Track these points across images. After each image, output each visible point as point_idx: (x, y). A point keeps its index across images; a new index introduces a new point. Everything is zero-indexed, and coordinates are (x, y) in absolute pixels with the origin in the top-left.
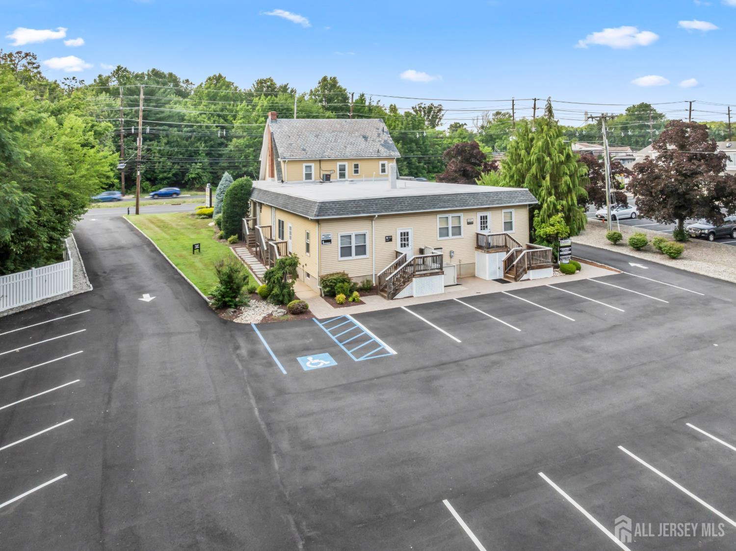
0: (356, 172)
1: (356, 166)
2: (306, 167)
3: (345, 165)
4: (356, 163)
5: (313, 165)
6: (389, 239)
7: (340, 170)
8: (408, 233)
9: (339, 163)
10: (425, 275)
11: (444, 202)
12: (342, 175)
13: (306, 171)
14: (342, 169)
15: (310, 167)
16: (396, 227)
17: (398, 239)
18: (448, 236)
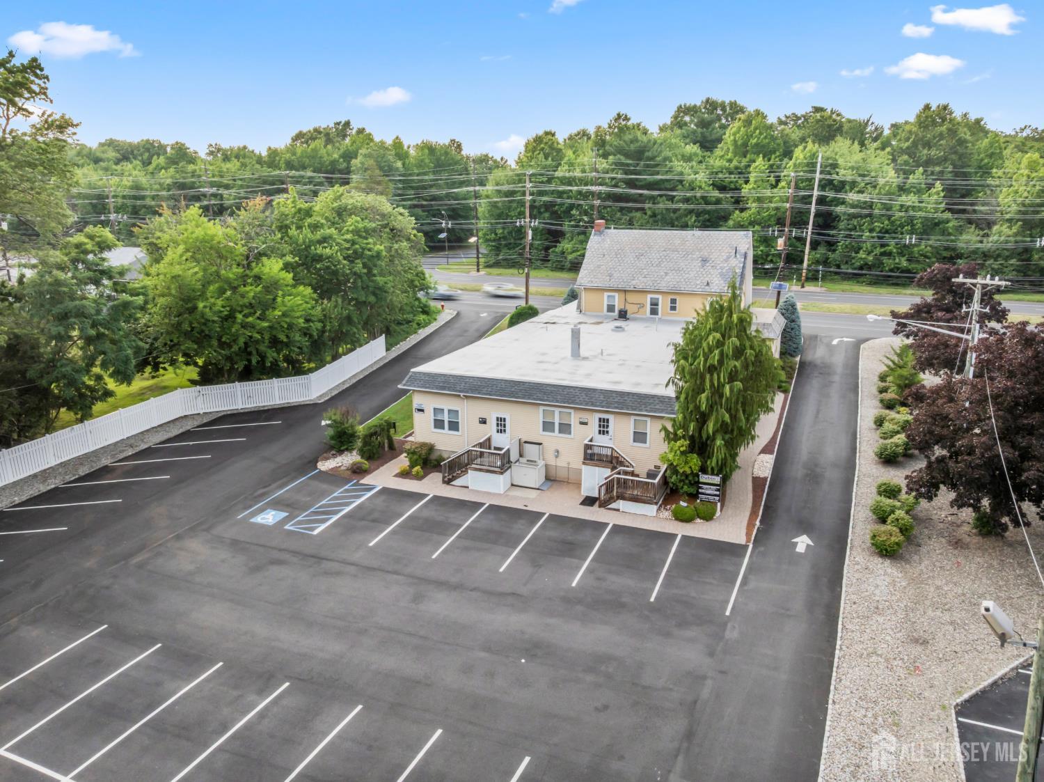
0: (673, 308)
1: (673, 301)
2: (609, 296)
3: (658, 299)
4: (673, 297)
5: (616, 295)
6: (483, 421)
7: (651, 305)
8: (505, 419)
9: (649, 296)
10: (480, 470)
11: (545, 393)
12: (654, 312)
13: (608, 301)
14: (654, 304)
15: (614, 297)
16: (493, 411)
17: (492, 423)
18: (553, 431)
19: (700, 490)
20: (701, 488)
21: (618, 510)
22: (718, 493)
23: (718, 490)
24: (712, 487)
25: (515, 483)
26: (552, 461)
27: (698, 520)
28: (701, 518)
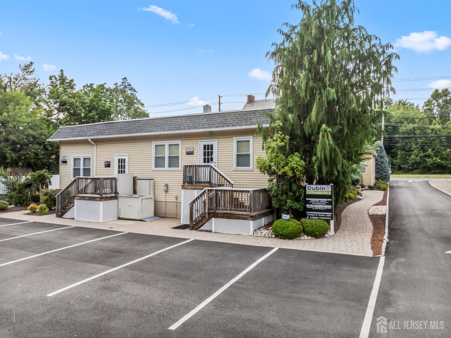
6: (108, 165)
8: (124, 160)
11: (155, 126)
16: (114, 153)
17: (115, 165)
18: (164, 167)
19: (308, 206)
20: (308, 202)
21: (211, 231)
22: (329, 207)
23: (330, 203)
24: (322, 200)
25: (121, 216)
26: (162, 197)
27: (306, 237)
28: (308, 235)
